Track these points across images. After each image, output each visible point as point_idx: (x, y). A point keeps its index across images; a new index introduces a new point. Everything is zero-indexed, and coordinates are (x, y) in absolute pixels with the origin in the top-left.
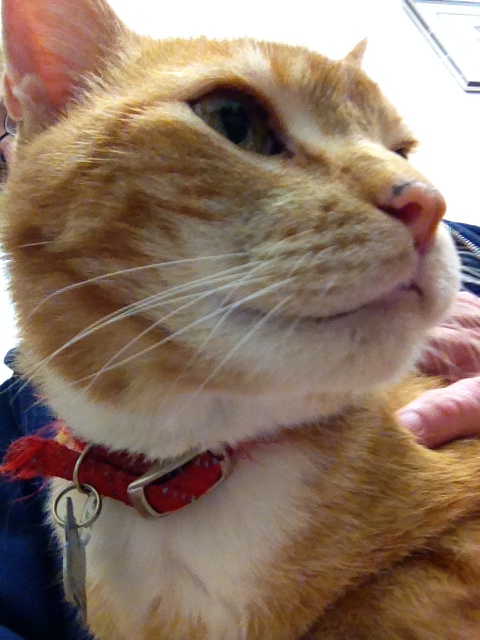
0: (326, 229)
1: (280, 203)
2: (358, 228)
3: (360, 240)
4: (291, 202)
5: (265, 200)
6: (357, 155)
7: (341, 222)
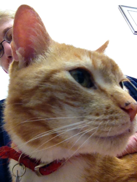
0: (107, 114)
1: (94, 105)
2: (116, 115)
3: (116, 118)
4: (98, 105)
5: (90, 103)
6: (115, 91)
7: (112, 113)
